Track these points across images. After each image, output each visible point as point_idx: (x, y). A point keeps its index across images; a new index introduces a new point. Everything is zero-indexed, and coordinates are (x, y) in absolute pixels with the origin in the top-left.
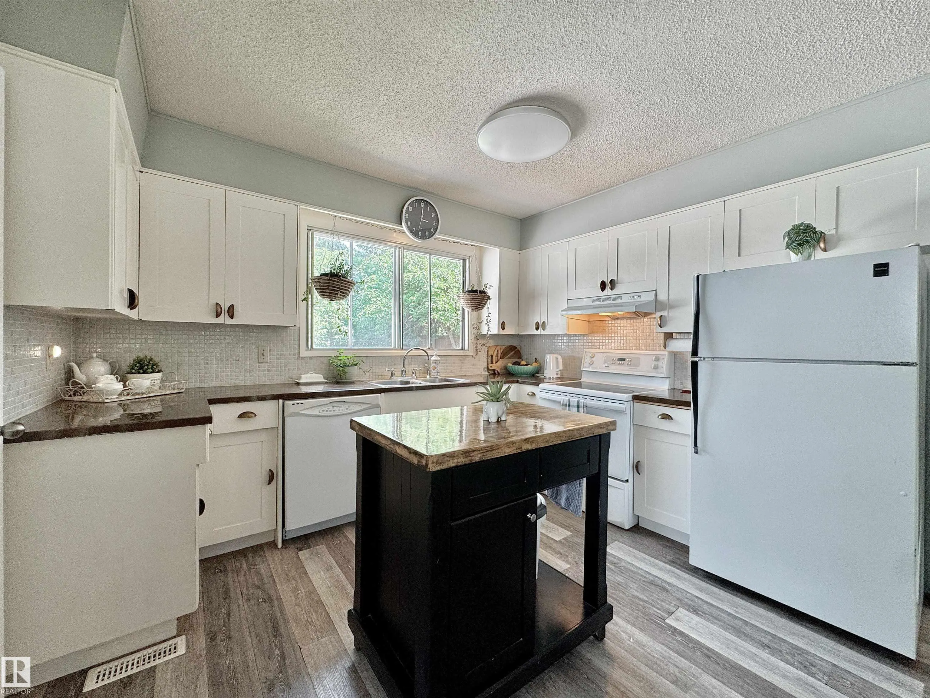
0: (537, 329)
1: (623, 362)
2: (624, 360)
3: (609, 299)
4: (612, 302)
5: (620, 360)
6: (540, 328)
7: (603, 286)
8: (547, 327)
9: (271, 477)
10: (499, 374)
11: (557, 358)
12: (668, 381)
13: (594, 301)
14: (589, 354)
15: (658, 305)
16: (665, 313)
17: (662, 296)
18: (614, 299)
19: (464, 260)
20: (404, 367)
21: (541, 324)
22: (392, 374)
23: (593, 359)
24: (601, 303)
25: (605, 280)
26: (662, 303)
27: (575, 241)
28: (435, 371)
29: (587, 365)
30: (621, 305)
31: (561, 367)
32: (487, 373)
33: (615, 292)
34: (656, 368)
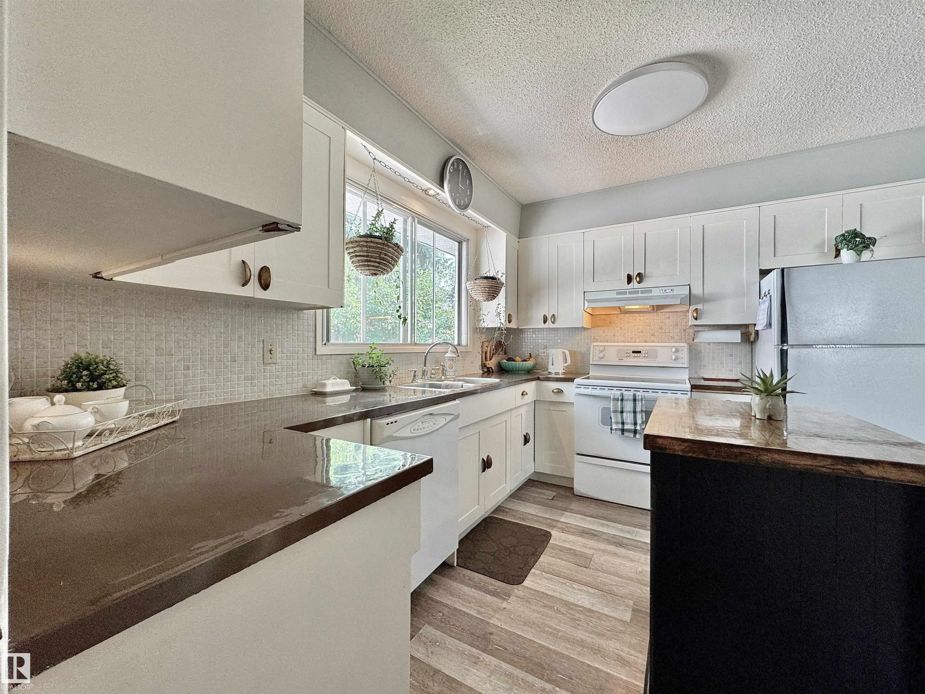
0: (545, 321)
1: (639, 355)
2: (640, 352)
3: (637, 292)
4: (640, 295)
5: (634, 352)
6: (549, 321)
7: (630, 279)
8: (557, 321)
10: (493, 372)
11: (564, 353)
12: (687, 370)
13: (618, 293)
14: (597, 348)
15: (691, 298)
16: (700, 307)
17: (697, 290)
18: (642, 292)
19: (460, 243)
20: (425, 366)
21: (549, 318)
22: (415, 376)
23: (604, 353)
24: (628, 296)
25: (631, 274)
26: (695, 296)
27: (592, 233)
28: (452, 370)
29: (597, 358)
30: (650, 298)
31: (569, 362)
33: (642, 285)
34: (677, 359)
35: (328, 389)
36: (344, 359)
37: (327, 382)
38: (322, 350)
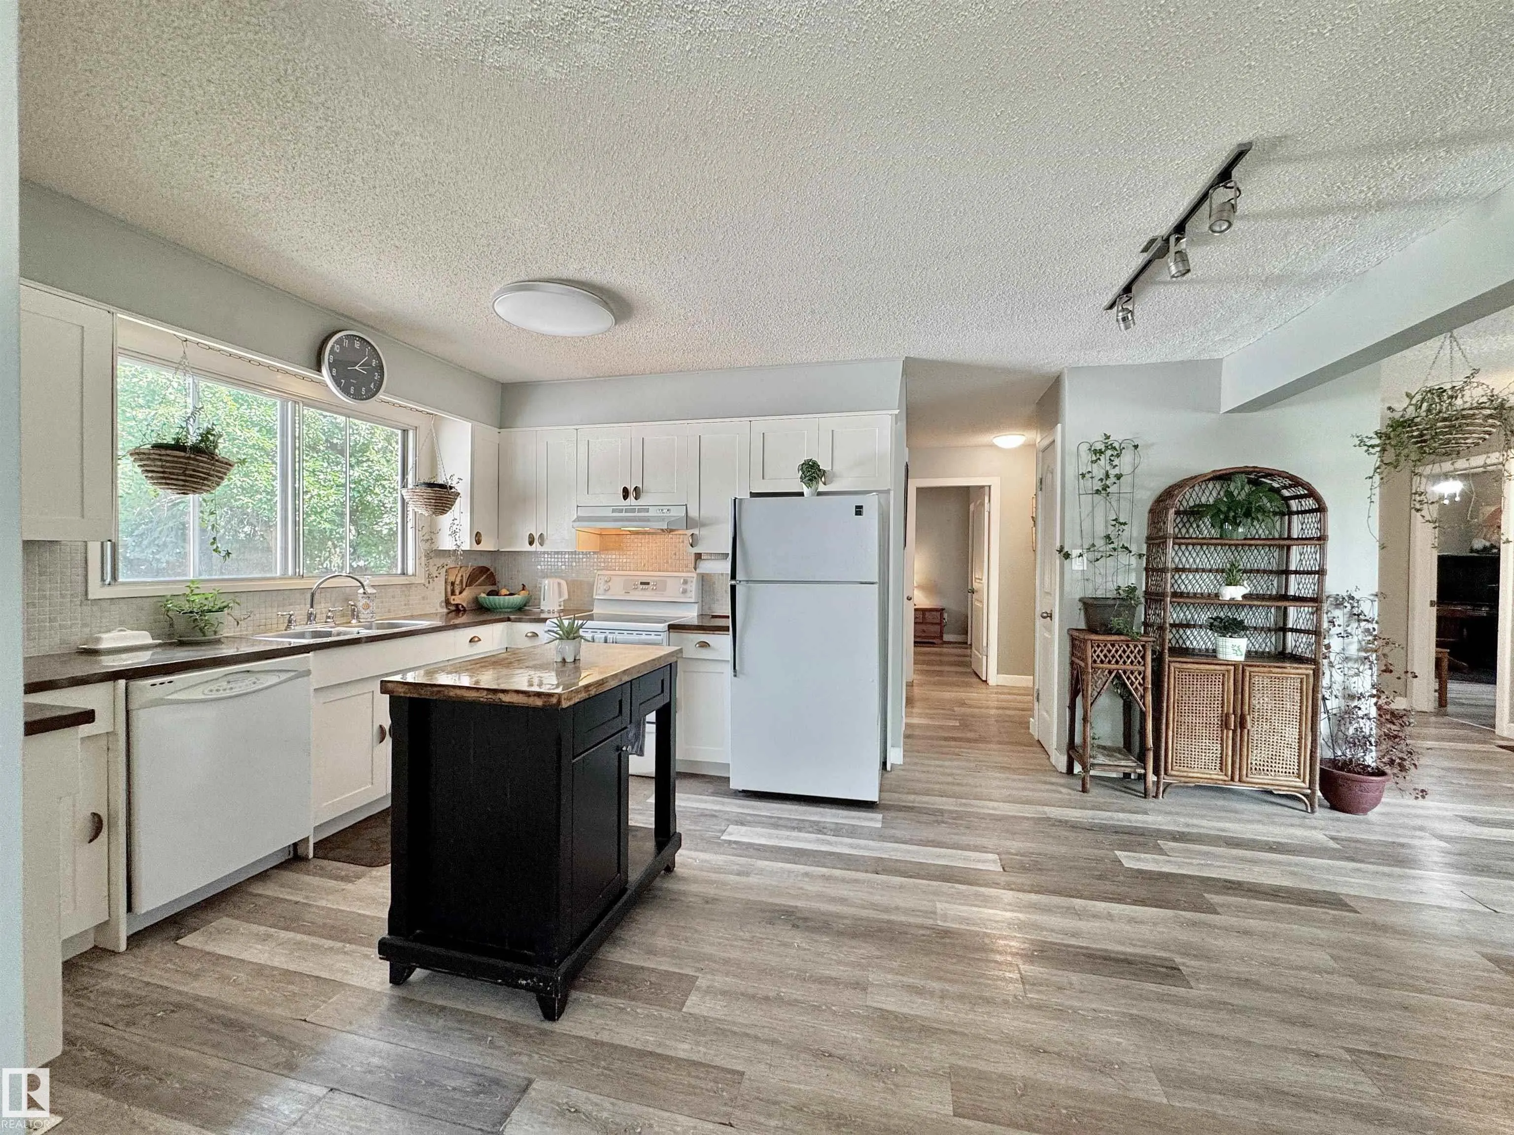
0: (531, 543)
1: (647, 586)
2: (648, 584)
3: (633, 511)
4: (636, 514)
5: (642, 583)
6: (536, 542)
7: (626, 493)
8: (547, 542)
9: (97, 825)
10: (465, 610)
11: (559, 584)
12: (696, 606)
13: (614, 511)
14: (602, 577)
15: (689, 522)
16: (696, 532)
17: (693, 513)
18: (639, 511)
19: (405, 432)
20: (312, 607)
21: (536, 537)
22: (290, 622)
23: (610, 584)
24: (623, 514)
25: (628, 487)
26: (693, 519)
27: (586, 430)
28: (368, 611)
29: (601, 591)
30: (647, 520)
31: (566, 596)
32: (445, 610)
33: (640, 502)
34: (685, 592)
35: (103, 646)
36: (147, 603)
37: (104, 636)
38: (96, 591)
